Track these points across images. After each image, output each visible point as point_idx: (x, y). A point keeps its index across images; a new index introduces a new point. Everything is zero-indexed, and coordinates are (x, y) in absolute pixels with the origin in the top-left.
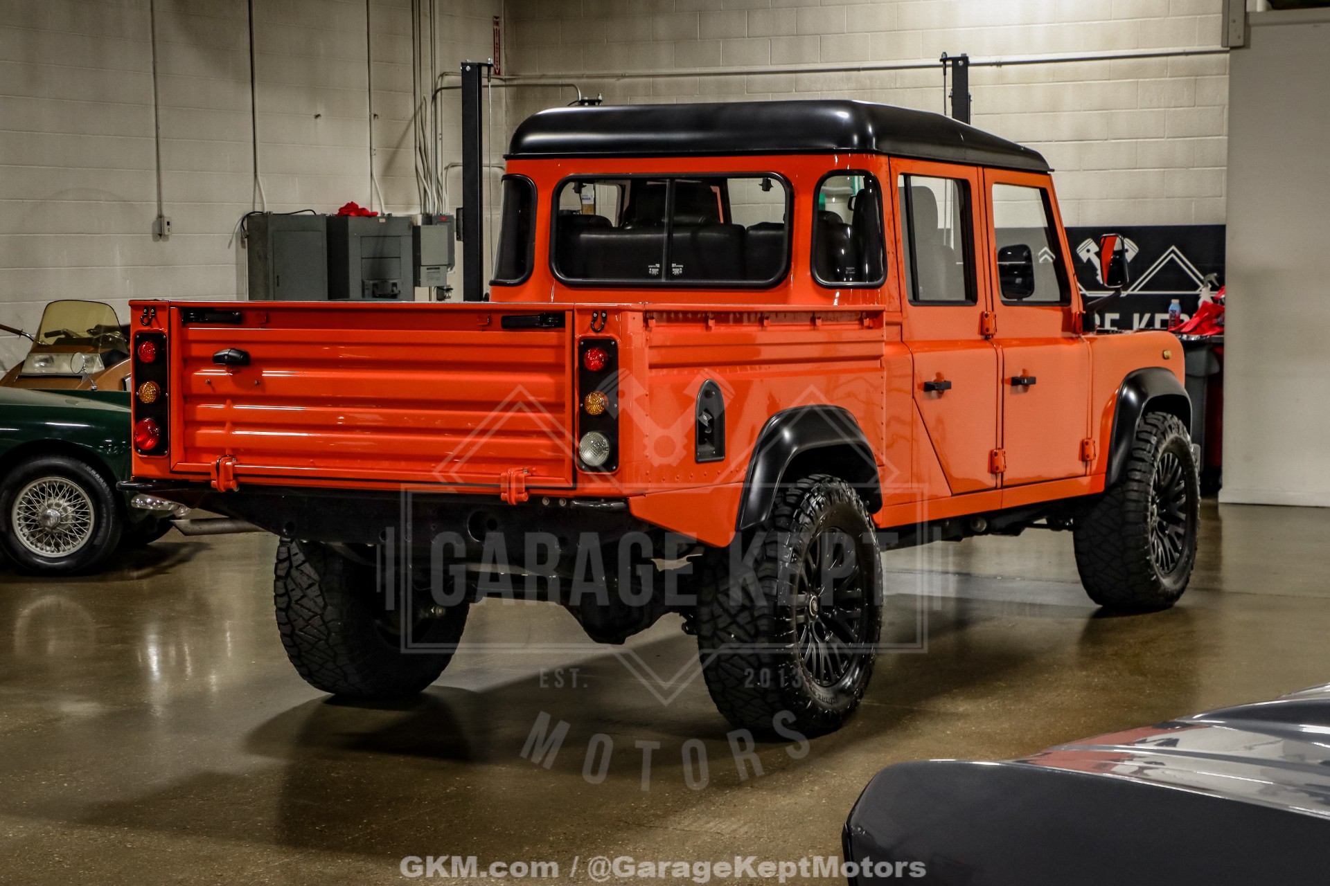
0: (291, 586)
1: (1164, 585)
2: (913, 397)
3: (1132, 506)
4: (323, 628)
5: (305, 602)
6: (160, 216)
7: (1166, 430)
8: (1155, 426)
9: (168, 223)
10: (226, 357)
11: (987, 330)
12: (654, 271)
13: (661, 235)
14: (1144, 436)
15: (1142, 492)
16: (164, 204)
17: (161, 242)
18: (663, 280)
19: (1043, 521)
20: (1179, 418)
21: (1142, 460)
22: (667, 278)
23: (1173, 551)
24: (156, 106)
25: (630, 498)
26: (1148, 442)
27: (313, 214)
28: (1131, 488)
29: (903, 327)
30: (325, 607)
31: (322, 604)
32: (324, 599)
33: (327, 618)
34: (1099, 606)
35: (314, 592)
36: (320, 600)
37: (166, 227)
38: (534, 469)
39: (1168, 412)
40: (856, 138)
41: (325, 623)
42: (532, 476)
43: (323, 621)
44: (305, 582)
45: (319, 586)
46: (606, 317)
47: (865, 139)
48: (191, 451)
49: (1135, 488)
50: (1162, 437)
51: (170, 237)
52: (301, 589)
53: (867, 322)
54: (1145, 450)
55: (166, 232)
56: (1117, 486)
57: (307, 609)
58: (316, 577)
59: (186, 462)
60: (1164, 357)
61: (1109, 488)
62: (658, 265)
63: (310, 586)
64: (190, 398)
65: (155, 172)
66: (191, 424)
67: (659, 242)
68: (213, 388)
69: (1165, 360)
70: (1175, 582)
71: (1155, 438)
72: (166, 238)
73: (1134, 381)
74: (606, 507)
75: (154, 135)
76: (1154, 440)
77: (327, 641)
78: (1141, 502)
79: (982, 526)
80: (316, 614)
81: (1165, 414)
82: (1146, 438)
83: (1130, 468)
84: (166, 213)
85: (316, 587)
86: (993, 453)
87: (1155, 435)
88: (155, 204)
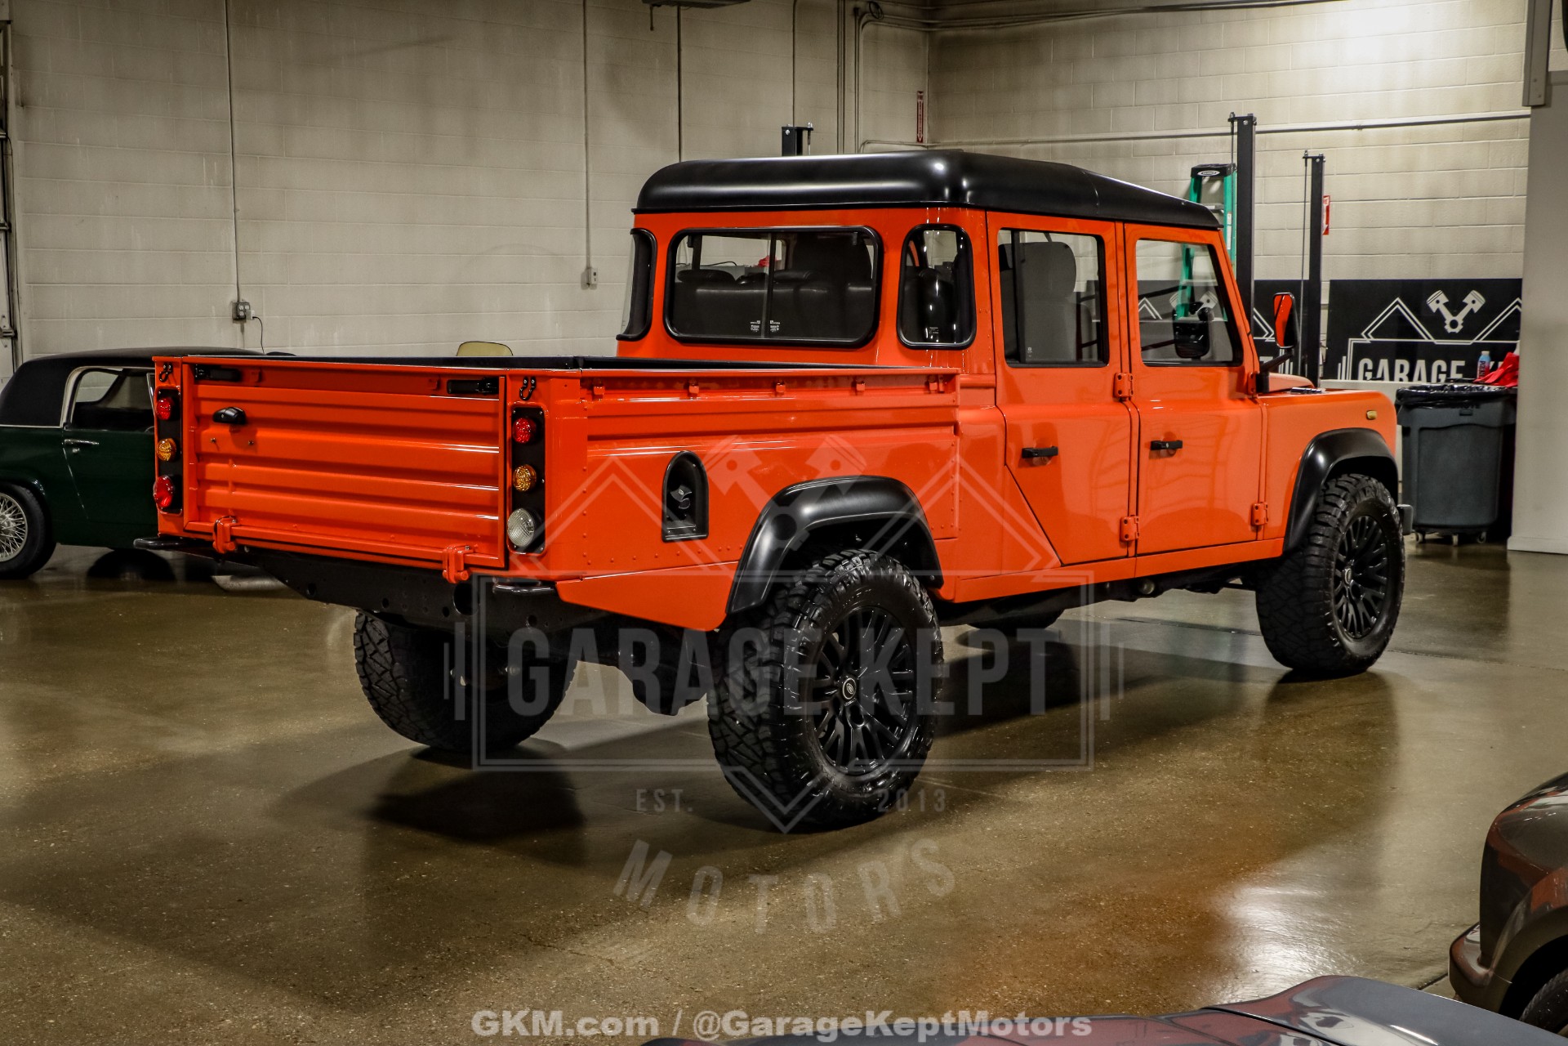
0: (366, 640)
1: (1350, 651)
2: (1005, 464)
3: (1312, 571)
4: (392, 684)
5: (376, 656)
6: (588, 268)
7: (1358, 492)
8: (1345, 489)
9: (595, 274)
10: (223, 416)
11: (1120, 392)
12: (755, 328)
13: (762, 291)
14: (1331, 499)
15: (1323, 557)
16: (592, 257)
17: (589, 291)
18: (763, 338)
19: (1238, 581)
20: (1379, 480)
21: (1326, 524)
22: (766, 336)
23: (1367, 615)
24: (587, 172)
25: (558, 583)
26: (1335, 505)
27: (734, 265)
28: (1311, 553)
29: (998, 390)
30: (393, 662)
31: (390, 660)
32: (392, 656)
33: (396, 675)
34: (1289, 669)
35: (384, 647)
36: (388, 656)
37: (593, 277)
38: (476, 545)
39: (1365, 474)
40: (947, 192)
41: (394, 679)
42: (474, 552)
43: (392, 676)
44: (376, 638)
45: (388, 642)
46: (535, 385)
47: (957, 192)
48: (203, 511)
49: (1316, 553)
50: (1353, 501)
51: (598, 286)
52: (373, 643)
53: (933, 386)
54: (1330, 514)
55: (593, 282)
56: (1296, 549)
57: (378, 663)
58: (385, 633)
59: (199, 521)
60: (1368, 418)
61: (1288, 553)
62: (759, 322)
63: (381, 641)
64: (202, 457)
65: (585, 229)
66: (203, 483)
67: (760, 296)
68: (218, 448)
69: (1367, 421)
70: (1367, 648)
71: (1343, 502)
72: (595, 286)
73: (1325, 442)
74: (527, 593)
75: (585, 198)
76: (1342, 504)
77: (398, 696)
78: (1322, 567)
79: (1149, 589)
80: (386, 670)
81: (1359, 476)
82: (1333, 502)
83: (1313, 532)
84: (593, 265)
85: (385, 643)
86: (1123, 520)
87: (1344, 499)
88: (585, 257)
